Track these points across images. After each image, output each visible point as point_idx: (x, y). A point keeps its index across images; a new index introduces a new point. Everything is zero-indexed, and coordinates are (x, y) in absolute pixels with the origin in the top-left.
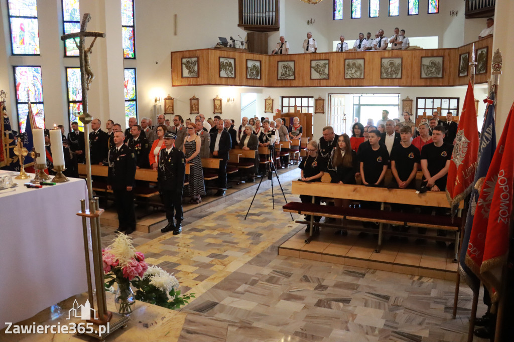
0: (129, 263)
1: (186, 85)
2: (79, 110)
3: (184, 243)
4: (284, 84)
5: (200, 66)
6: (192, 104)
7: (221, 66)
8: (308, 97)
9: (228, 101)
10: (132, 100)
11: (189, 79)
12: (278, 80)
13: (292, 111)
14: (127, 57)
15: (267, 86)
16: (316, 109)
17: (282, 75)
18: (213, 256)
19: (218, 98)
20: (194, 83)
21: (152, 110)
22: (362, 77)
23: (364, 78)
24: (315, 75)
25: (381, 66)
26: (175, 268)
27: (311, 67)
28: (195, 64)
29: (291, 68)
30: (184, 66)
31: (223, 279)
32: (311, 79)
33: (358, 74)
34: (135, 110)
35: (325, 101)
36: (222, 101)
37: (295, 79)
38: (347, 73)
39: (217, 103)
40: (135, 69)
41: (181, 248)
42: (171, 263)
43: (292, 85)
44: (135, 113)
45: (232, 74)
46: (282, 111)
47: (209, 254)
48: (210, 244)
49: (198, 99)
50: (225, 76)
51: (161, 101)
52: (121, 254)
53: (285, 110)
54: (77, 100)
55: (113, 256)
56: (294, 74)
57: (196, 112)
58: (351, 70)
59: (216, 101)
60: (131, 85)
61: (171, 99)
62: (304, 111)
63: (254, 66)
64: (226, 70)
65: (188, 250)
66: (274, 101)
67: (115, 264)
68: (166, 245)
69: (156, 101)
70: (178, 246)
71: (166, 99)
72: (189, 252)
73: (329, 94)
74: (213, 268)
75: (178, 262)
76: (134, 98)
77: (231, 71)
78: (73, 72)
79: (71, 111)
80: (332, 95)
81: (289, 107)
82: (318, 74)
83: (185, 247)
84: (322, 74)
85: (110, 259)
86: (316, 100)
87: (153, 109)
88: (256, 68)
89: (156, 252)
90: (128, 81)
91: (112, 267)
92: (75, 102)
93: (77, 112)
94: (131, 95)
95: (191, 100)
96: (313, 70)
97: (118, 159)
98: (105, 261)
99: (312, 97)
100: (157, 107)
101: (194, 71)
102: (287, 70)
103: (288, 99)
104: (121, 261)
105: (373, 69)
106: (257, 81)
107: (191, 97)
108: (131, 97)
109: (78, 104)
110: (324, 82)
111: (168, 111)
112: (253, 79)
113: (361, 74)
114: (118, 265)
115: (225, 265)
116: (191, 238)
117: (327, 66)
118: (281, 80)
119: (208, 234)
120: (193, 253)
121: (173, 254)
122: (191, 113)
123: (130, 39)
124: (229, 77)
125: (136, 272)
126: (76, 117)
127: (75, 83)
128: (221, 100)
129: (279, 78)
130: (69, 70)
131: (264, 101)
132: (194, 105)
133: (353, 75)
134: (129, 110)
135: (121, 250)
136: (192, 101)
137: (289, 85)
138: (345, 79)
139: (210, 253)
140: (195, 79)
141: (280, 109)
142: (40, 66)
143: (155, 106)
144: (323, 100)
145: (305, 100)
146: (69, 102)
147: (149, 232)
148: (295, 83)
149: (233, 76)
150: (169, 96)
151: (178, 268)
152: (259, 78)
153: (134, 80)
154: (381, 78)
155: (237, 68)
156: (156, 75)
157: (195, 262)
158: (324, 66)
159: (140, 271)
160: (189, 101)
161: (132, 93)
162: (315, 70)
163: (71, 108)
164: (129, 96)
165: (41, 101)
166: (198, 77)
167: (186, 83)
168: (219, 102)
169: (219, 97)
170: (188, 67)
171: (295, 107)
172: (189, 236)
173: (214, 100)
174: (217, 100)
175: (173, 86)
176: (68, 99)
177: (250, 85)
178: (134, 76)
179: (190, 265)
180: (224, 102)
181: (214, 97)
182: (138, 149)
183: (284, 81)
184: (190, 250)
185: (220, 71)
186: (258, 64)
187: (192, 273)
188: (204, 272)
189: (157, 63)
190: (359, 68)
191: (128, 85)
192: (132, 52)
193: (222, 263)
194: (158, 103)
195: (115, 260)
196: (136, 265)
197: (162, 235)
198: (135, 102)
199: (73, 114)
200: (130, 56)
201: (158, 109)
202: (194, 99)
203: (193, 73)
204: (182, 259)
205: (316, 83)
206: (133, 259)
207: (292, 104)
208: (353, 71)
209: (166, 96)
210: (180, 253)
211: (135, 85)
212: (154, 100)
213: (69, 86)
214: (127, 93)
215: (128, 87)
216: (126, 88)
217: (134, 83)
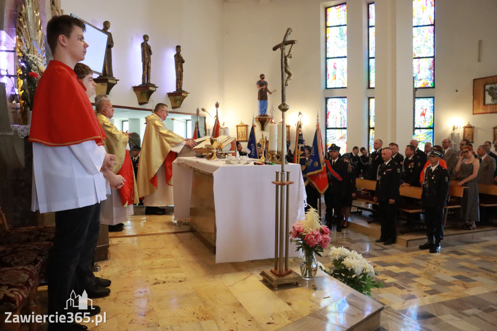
0: (310, 231)
1: (488, 113)
3: (436, 261)
6: (496, 133)
10: (430, 128)
11: (492, 106)
14: (427, 86)
18: (459, 277)
30: (487, 93)
31: (455, 298)
34: (431, 138)
40: (434, 97)
41: (429, 264)
42: (412, 274)
47: (454, 275)
48: (463, 267)
51: (459, 129)
60: (429, 114)
61: (472, 127)
68: (417, 259)
69: (454, 129)
70: (428, 262)
71: (465, 127)
72: (437, 269)
74: (451, 287)
75: (418, 275)
76: (432, 126)
79: (371, 137)
83: (434, 264)
87: (450, 136)
89: (403, 262)
91: (299, 232)
95: (494, 128)
97: (385, 173)
98: (293, 226)
100: (455, 135)
104: (305, 229)
107: (495, 125)
108: (428, 125)
115: (466, 288)
116: (446, 259)
119: (466, 259)
120: (439, 271)
121: (418, 267)
123: (430, 69)
125: (314, 240)
130: (371, 100)
134: (425, 138)
136: (496, 130)
139: (457, 274)
142: (346, 97)
143: (452, 135)
146: (369, 128)
147: (407, 246)
150: (469, 124)
151: (416, 280)
153: (432, 108)
156: (455, 102)
157: (436, 278)
160: (492, 130)
161: (430, 121)
163: (371, 134)
164: (427, 122)
165: (345, 127)
167: (489, 111)
170: (491, 94)
172: (445, 256)
175: (474, 114)
176: (369, 126)
178: (433, 105)
179: (429, 279)
182: (411, 167)
187: (426, 286)
188: (439, 288)
189: (457, 91)
191: (426, 113)
192: (432, 82)
193: (464, 285)
194: (457, 131)
195: (302, 228)
196: (316, 234)
197: (419, 251)
198: (432, 130)
199: (372, 139)
200: (430, 85)
201: (456, 137)
204: (425, 273)
206: (317, 229)
209: (466, 124)
210: (426, 268)
211: (432, 114)
212: (452, 129)
213: (370, 115)
214: (425, 121)
215: (425, 116)
216: (424, 116)
217: (433, 112)
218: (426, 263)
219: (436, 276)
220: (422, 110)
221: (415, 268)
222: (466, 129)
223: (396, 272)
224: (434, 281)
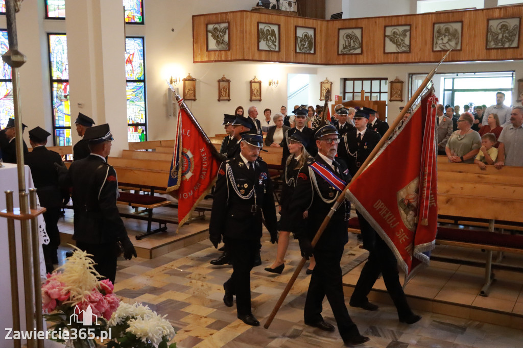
0: (86, 296)
1: (212, 61)
2: (65, 92)
3: (199, 274)
4: (347, 61)
5: (232, 34)
6: (221, 87)
7: (260, 35)
8: (380, 79)
9: (270, 84)
10: (139, 81)
11: (217, 53)
12: (338, 54)
13: (358, 98)
14: (133, 21)
15: (322, 63)
16: (391, 96)
17: (344, 48)
19: (256, 80)
20: (224, 58)
21: (165, 94)
22: (459, 48)
23: (460, 50)
24: (391, 47)
25: (488, 32)
26: (182, 310)
27: (385, 36)
28: (225, 32)
29: (357, 38)
30: (210, 35)
32: (385, 53)
33: (453, 43)
34: (142, 95)
35: (403, 84)
36: (262, 84)
37: (362, 53)
38: (437, 44)
39: (256, 86)
40: (143, 38)
41: (193, 281)
42: (179, 301)
43: (358, 62)
44: (143, 97)
45: (275, 46)
46: (344, 99)
49: (228, 81)
50: (267, 48)
51: (178, 82)
52: (74, 282)
53: (349, 97)
54: (63, 78)
55: (62, 284)
56: (361, 47)
57: (226, 98)
58: (442, 39)
59: (253, 84)
60: (138, 61)
61: (193, 80)
62: (375, 97)
63: (306, 35)
64: (267, 40)
65: (204, 284)
66: (333, 85)
67: (63, 297)
68: (173, 277)
69: (171, 82)
70: (190, 278)
71: (185, 80)
72: (205, 287)
73: (409, 74)
75: (187, 301)
76: (142, 78)
77: (273, 42)
78: (58, 39)
79: (55, 94)
80: (414, 77)
81: (354, 92)
82: (395, 46)
83: (199, 279)
84: (400, 45)
85: (56, 290)
86: (392, 83)
87: (168, 91)
88: (308, 39)
89: (157, 285)
90: (133, 54)
91: (58, 302)
92: (60, 81)
93: (63, 94)
94: (138, 74)
95: (219, 81)
96: (387, 40)
98: (47, 293)
99: (386, 79)
100: (173, 90)
101: (223, 42)
102: (352, 41)
103: (352, 82)
104: (73, 293)
105: (475, 36)
106: (309, 56)
107: (220, 78)
108: (137, 77)
109: (65, 84)
110: (402, 58)
111: (187, 97)
112: (304, 53)
113: (457, 44)
114: (69, 300)
116: (209, 268)
117: (408, 34)
118: (344, 54)
120: (210, 288)
121: (182, 289)
122: (219, 100)
124: (271, 51)
126: (61, 101)
127: (60, 56)
128: (260, 83)
129: (340, 53)
130: (52, 37)
131: (320, 85)
132: (224, 88)
133: (445, 46)
134: (134, 94)
135: (75, 276)
136: (221, 83)
137: (354, 62)
138: (433, 51)
140: (224, 53)
141: (342, 95)
143: (169, 89)
144: (402, 82)
145: (376, 83)
146: (52, 81)
147: (151, 258)
148: (362, 59)
149: (277, 49)
150: (189, 76)
151: (187, 310)
152: (312, 52)
153: (142, 53)
154: (487, 49)
155: (282, 37)
156: (172, 46)
157: (211, 301)
158: (404, 34)
159: (103, 310)
160: (217, 84)
161: (139, 72)
162: (391, 40)
163: (55, 89)
164: (135, 74)
165: (11, 78)
166: (229, 50)
167: (213, 59)
168: (257, 85)
169: (258, 79)
170: (214, 37)
171: (362, 92)
173: (251, 82)
174: (255, 82)
175: (194, 62)
176: (51, 77)
177: (300, 61)
178: (142, 48)
179: (204, 305)
180: (265, 86)
181: (251, 79)
183: (347, 56)
184: (207, 284)
185: (258, 42)
186: (311, 33)
187: (206, 317)
188: (223, 316)
189: (173, 30)
190: (454, 35)
191: (134, 60)
192: (139, 15)
195: (64, 291)
198: (143, 84)
199: (57, 97)
200: (137, 20)
202: (223, 81)
203: (222, 45)
204: (194, 296)
205: (391, 58)
206: (94, 290)
207: (358, 89)
208: (446, 40)
209: (185, 76)
210: (192, 287)
211: (142, 61)
212: (169, 81)
213: (52, 59)
214: (133, 71)
215: (133, 63)
216: (131, 64)
217: (142, 58)
218: (189, 280)
219: (209, 297)
220: (129, 55)
221: (177, 291)
222: (187, 82)
223: (155, 303)
224: (213, 307)
